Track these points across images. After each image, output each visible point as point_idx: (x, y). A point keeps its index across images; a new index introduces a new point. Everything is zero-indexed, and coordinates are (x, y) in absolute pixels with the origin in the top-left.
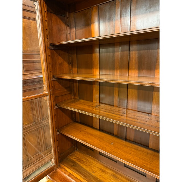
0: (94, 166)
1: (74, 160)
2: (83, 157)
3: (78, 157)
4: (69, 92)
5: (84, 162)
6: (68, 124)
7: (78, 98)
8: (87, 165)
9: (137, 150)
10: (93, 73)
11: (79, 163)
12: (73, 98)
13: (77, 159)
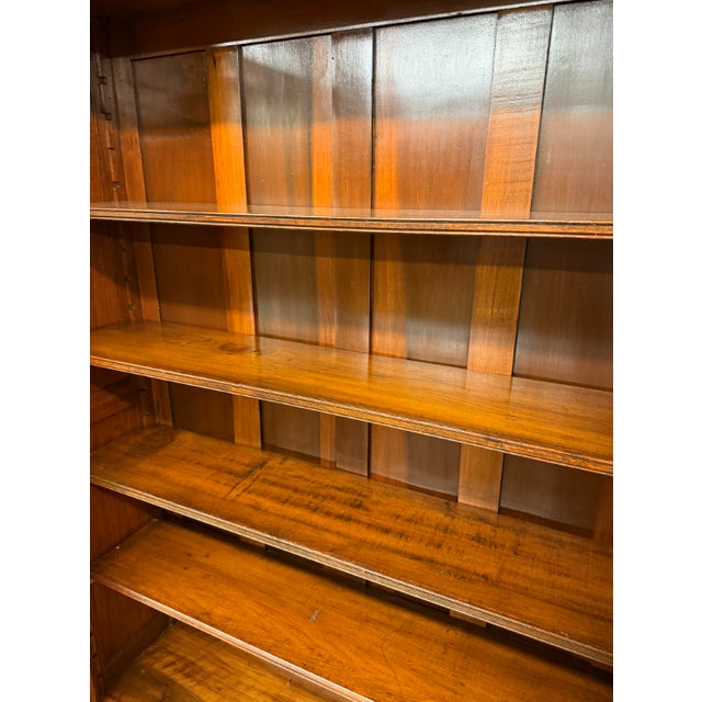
0: (250, 688)
1: (168, 671)
2: (202, 652)
3: (181, 654)
4: (124, 405)
5: (209, 675)
6: (129, 535)
7: (170, 424)
8: (220, 689)
9: (408, 633)
10: (232, 326)
11: (187, 683)
12: (145, 423)
13: (180, 665)
